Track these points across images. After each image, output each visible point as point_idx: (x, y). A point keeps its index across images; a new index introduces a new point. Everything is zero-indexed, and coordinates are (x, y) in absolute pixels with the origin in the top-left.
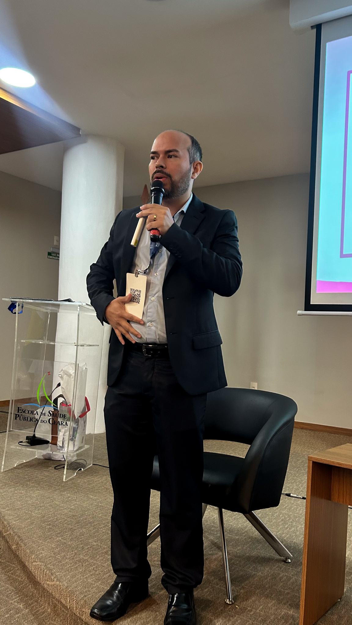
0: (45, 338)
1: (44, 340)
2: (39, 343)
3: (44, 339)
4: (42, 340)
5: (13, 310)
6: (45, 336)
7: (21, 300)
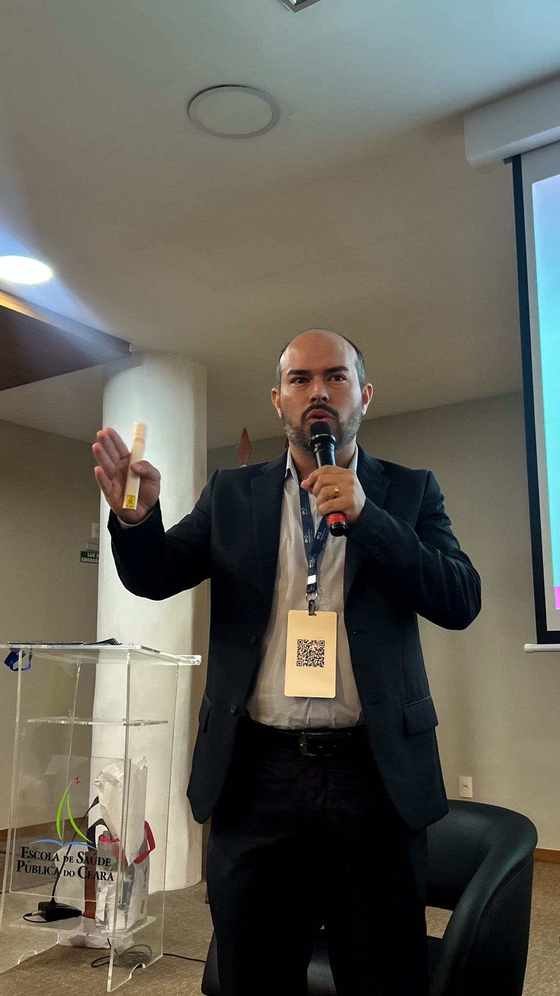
0: (72, 712)
1: (69, 717)
2: (60, 723)
3: (70, 714)
4: (66, 717)
5: (14, 664)
6: (72, 709)
7: (29, 646)
